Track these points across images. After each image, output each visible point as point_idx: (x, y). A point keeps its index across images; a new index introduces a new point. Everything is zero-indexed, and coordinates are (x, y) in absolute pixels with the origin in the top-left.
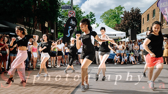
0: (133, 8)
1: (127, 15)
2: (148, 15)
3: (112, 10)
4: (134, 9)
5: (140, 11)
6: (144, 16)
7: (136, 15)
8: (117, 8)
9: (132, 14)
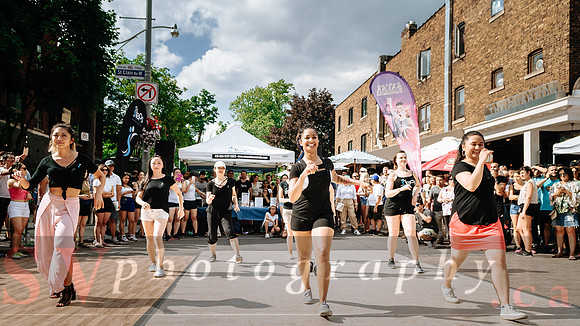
0: (314, 89)
1: (299, 105)
2: (351, 111)
3: (261, 91)
4: (317, 92)
5: (332, 100)
6: (341, 113)
7: (323, 109)
8: (275, 86)
9: (311, 105)
